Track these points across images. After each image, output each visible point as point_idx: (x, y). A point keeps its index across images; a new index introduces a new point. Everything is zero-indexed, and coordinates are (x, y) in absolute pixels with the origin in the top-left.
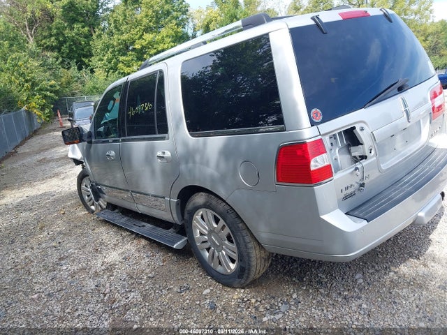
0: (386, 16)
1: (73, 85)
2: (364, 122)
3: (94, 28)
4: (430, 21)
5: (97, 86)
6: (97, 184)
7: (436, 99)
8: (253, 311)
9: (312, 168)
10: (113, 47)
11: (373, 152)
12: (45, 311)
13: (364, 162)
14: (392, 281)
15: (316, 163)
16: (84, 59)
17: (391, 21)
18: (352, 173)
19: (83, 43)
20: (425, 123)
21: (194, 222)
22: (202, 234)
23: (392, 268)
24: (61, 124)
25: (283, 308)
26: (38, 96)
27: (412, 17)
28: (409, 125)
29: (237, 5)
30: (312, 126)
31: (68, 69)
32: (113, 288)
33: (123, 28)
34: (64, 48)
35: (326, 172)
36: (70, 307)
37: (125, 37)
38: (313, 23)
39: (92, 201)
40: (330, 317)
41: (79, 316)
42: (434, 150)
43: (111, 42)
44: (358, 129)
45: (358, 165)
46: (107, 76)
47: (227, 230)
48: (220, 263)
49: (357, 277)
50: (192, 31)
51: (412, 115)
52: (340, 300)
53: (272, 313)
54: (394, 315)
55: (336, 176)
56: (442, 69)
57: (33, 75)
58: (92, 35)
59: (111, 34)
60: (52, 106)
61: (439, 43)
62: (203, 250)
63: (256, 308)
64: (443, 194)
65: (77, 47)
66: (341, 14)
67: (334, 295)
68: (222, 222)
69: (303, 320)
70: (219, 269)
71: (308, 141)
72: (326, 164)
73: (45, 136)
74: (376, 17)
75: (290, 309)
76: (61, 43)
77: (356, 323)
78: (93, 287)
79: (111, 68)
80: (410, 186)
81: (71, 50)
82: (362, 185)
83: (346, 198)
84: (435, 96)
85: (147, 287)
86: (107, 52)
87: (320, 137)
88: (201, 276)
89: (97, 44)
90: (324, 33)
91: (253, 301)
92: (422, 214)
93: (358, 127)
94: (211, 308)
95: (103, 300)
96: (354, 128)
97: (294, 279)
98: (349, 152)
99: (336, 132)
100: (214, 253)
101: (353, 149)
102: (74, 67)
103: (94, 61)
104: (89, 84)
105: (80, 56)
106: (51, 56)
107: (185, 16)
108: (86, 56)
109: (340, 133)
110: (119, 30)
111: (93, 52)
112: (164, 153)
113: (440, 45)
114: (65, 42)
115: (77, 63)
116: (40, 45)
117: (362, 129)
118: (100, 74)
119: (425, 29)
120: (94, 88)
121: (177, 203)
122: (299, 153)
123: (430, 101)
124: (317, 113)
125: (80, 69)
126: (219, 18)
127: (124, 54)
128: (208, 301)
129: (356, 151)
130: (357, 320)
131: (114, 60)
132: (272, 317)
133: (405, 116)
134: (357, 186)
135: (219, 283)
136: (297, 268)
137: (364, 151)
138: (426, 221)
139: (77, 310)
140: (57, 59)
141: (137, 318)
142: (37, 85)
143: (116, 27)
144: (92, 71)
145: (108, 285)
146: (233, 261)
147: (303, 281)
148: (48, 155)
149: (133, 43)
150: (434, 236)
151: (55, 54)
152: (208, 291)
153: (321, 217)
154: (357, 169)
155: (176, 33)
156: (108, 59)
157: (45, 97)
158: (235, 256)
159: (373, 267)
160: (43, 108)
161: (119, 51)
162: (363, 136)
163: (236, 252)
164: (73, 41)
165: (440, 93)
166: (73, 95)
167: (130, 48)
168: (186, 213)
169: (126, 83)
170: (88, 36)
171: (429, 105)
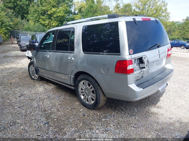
0: (156, 21)
1: (19, 25)
2: (146, 56)
3: (31, 2)
4: (169, 21)
5: (30, 27)
6: (37, 68)
7: (169, 52)
8: (99, 117)
9: (128, 69)
10: (39, 12)
11: (147, 66)
12: (19, 113)
13: (144, 69)
14: (146, 111)
15: (130, 67)
16: (25, 15)
17: (157, 23)
18: (140, 72)
19: (25, 8)
20: (164, 59)
21: (80, 84)
22: (82, 89)
23: (147, 108)
24: (12, 42)
25: (109, 117)
26: (4, 28)
27: (162, 18)
28: (159, 59)
29: (93, 2)
30: (129, 55)
31: (17, 18)
32: (45, 107)
33: (44, 4)
34: (17, 9)
35: (132, 71)
36: (29, 112)
37: (44, 8)
38: (133, 20)
39: (33, 74)
40: (125, 121)
41: (32, 115)
42: (166, 69)
43: (38, 9)
44: (143, 58)
45: (142, 70)
46: (35, 24)
47: (93, 89)
48: (88, 101)
49: (135, 109)
50: (74, 10)
51: (161, 56)
52: (129, 116)
53: (105, 118)
54: (146, 121)
55: (135, 73)
56: (171, 40)
57: (3, 19)
58: (30, 5)
59: (38, 6)
60: (10, 33)
61: (171, 30)
62: (81, 95)
63: (100, 117)
64: (167, 84)
65: (22, 9)
66: (142, 19)
67: (127, 114)
68: (91, 86)
69: (116, 121)
70: (87, 102)
71: (127, 60)
72: (132, 68)
73: (5, 46)
74: (153, 21)
75: (112, 117)
76: (15, 7)
77: (134, 123)
78: (37, 106)
79: (37, 21)
80: (158, 79)
81: (19, 10)
82: (142, 77)
83: (137, 80)
84: (169, 50)
85: (59, 107)
86: (35, 13)
87: (132, 59)
88: (79, 105)
89: (31, 9)
90: (136, 24)
91: (99, 114)
92: (160, 89)
93: (144, 57)
94: (83, 115)
95: (41, 111)
96: (142, 57)
97: (113, 108)
98: (139, 65)
99: (136, 58)
100: (86, 97)
101: (141, 64)
102: (20, 18)
103: (29, 16)
104: (26, 26)
105: (23, 13)
106: (10, 11)
107: (71, 3)
108: (26, 14)
109: (137, 59)
110: (42, 5)
111: (29, 12)
112: (71, 58)
113: (171, 31)
114: (17, 6)
115: (21, 16)
116: (6, 6)
117: (145, 58)
118: (31, 23)
119: (166, 24)
120: (28, 28)
121: (74, 78)
122: (124, 63)
123: (167, 52)
124: (131, 51)
125: (22, 19)
126: (86, 7)
127: (43, 16)
128: (82, 113)
129: (142, 65)
130: (134, 122)
131: (38, 17)
132: (105, 119)
133: (159, 56)
134: (141, 77)
135: (86, 107)
136: (114, 105)
137: (144, 66)
138: (161, 92)
139: (31, 113)
140: (13, 13)
141: (56, 117)
142: (4, 23)
143: (41, 3)
144: (28, 21)
145: (43, 105)
146: (93, 100)
147: (116, 109)
148: (8, 54)
149: (47, 11)
150: (161, 98)
151: (12, 11)
152: (82, 110)
153: (129, 85)
154: (142, 71)
155: (66, 10)
156: (35, 16)
157: (7, 29)
158: (94, 98)
159: (140, 107)
160: (5, 34)
161: (41, 14)
162: (145, 60)
163: (95, 97)
164: (20, 6)
165: (171, 50)
166: (19, 30)
167: (46, 13)
168: (77, 81)
169: (57, 30)
170: (28, 5)
171: (166, 53)
